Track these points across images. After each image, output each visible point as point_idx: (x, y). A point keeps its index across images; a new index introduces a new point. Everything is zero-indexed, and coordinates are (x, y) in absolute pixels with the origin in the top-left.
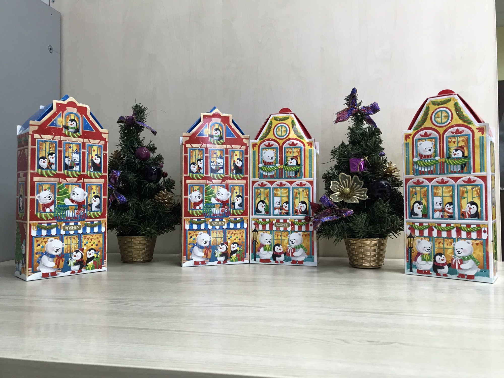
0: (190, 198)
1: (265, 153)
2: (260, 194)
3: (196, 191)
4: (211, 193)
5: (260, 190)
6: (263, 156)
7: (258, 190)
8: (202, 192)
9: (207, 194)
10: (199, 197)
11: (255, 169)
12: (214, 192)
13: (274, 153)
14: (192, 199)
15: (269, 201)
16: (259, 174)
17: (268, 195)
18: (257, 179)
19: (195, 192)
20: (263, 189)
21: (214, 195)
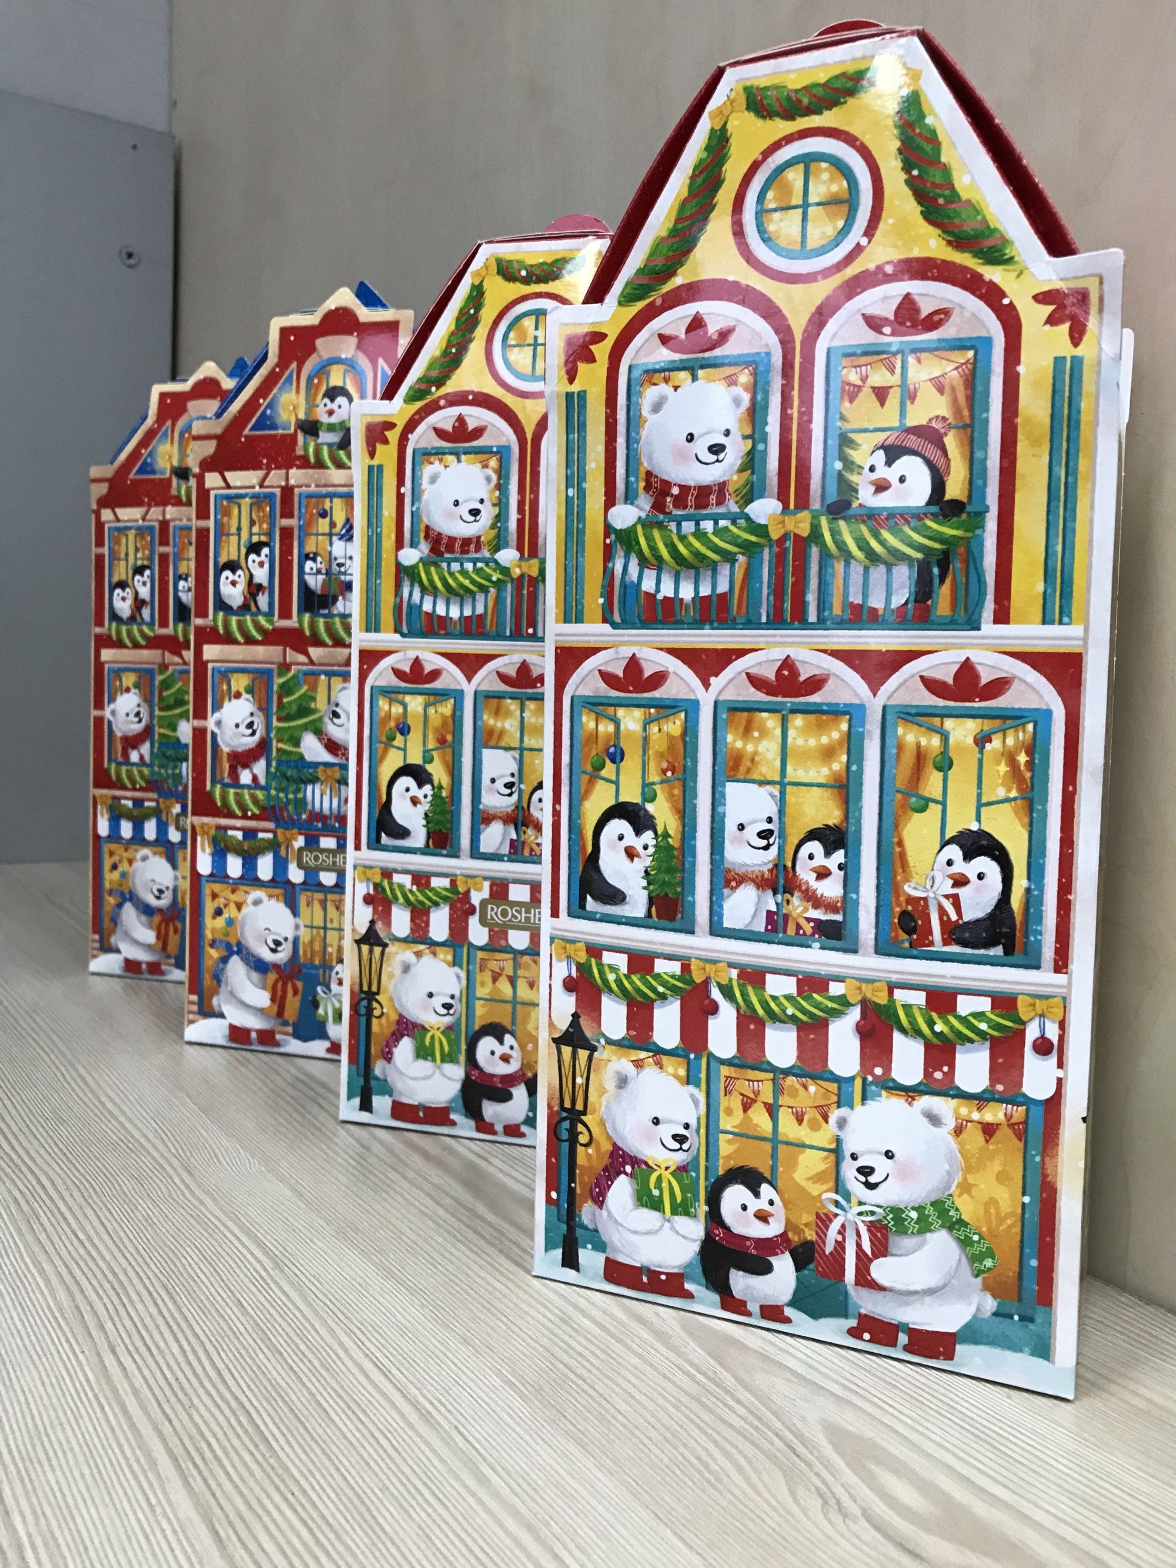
0: (216, 730)
1: (433, 480)
2: (404, 729)
3: (238, 695)
4: (304, 710)
5: (405, 706)
6: (425, 497)
7: (391, 701)
8: (264, 706)
9: (284, 713)
10: (250, 725)
11: (378, 575)
12: (313, 705)
13: (488, 479)
14: (222, 733)
15: (454, 770)
16: (398, 609)
17: (449, 738)
18: (386, 638)
19: (234, 701)
20: (420, 699)
21: (313, 721)
